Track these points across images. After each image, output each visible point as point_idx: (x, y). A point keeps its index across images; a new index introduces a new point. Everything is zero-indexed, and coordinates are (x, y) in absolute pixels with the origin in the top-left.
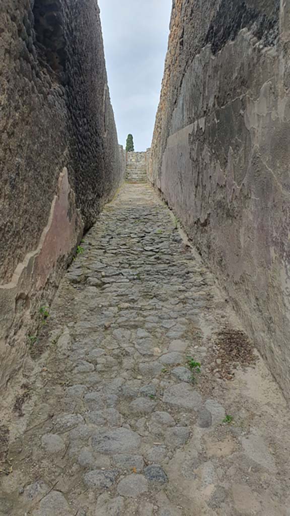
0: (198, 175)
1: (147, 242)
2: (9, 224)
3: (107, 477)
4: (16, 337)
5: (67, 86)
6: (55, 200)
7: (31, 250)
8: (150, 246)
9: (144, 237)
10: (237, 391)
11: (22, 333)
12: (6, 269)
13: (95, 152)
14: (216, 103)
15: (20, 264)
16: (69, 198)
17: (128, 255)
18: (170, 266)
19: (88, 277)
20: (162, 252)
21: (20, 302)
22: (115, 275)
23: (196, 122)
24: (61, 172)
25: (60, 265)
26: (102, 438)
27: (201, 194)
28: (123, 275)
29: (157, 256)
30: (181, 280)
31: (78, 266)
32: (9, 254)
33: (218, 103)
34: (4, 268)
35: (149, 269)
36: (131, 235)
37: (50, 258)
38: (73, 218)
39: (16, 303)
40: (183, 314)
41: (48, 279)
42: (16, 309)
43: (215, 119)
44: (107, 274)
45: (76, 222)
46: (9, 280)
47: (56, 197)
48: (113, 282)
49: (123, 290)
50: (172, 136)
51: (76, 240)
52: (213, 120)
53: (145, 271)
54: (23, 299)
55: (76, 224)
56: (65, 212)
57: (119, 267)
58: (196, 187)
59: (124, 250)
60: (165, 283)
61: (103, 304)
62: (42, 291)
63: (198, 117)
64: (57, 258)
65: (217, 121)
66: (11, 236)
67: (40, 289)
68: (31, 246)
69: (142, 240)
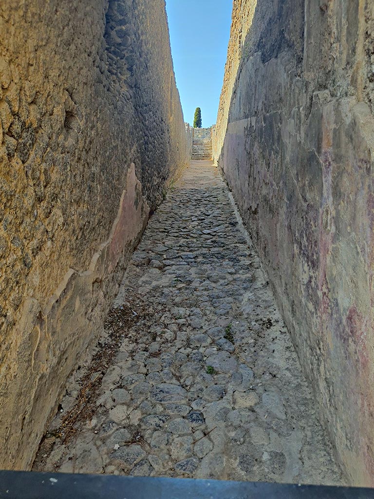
0: (251, 167)
1: (206, 225)
2: (87, 223)
3: (160, 419)
4: (93, 313)
5: (134, 88)
6: (123, 194)
7: (104, 241)
8: (208, 229)
9: (204, 219)
10: (266, 359)
11: (98, 309)
12: (85, 259)
13: (161, 140)
14: (263, 108)
15: (96, 254)
16: (136, 188)
17: (187, 238)
18: (224, 249)
19: (152, 259)
20: (218, 236)
21: (96, 284)
22: (175, 258)
23: (249, 118)
24: (129, 168)
25: (128, 249)
26: (158, 392)
27: (252, 184)
28: (182, 258)
29: (214, 239)
30: (231, 263)
31: (143, 249)
32: (87, 247)
33: (265, 109)
34: (84, 259)
35: (205, 252)
36: (192, 217)
37: (119, 245)
38: (139, 207)
39: (93, 286)
40: (230, 294)
41: (118, 263)
42: (93, 291)
43: (263, 122)
44: (168, 257)
45: (142, 208)
46: (87, 268)
47: (124, 191)
48: (173, 265)
49: (180, 272)
50: (232, 123)
51: (142, 225)
52: (262, 122)
53: (202, 254)
54: (98, 283)
55: (142, 211)
56: (132, 202)
57: (179, 250)
58: (249, 177)
59: (185, 233)
60: (218, 266)
61: (163, 284)
62: (113, 274)
63: (251, 116)
64: (125, 244)
65: (264, 125)
66: (89, 232)
67: (111, 272)
68: (104, 237)
69: (202, 222)
